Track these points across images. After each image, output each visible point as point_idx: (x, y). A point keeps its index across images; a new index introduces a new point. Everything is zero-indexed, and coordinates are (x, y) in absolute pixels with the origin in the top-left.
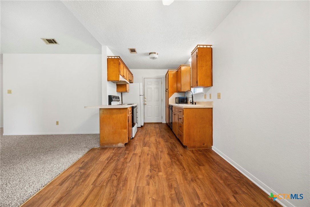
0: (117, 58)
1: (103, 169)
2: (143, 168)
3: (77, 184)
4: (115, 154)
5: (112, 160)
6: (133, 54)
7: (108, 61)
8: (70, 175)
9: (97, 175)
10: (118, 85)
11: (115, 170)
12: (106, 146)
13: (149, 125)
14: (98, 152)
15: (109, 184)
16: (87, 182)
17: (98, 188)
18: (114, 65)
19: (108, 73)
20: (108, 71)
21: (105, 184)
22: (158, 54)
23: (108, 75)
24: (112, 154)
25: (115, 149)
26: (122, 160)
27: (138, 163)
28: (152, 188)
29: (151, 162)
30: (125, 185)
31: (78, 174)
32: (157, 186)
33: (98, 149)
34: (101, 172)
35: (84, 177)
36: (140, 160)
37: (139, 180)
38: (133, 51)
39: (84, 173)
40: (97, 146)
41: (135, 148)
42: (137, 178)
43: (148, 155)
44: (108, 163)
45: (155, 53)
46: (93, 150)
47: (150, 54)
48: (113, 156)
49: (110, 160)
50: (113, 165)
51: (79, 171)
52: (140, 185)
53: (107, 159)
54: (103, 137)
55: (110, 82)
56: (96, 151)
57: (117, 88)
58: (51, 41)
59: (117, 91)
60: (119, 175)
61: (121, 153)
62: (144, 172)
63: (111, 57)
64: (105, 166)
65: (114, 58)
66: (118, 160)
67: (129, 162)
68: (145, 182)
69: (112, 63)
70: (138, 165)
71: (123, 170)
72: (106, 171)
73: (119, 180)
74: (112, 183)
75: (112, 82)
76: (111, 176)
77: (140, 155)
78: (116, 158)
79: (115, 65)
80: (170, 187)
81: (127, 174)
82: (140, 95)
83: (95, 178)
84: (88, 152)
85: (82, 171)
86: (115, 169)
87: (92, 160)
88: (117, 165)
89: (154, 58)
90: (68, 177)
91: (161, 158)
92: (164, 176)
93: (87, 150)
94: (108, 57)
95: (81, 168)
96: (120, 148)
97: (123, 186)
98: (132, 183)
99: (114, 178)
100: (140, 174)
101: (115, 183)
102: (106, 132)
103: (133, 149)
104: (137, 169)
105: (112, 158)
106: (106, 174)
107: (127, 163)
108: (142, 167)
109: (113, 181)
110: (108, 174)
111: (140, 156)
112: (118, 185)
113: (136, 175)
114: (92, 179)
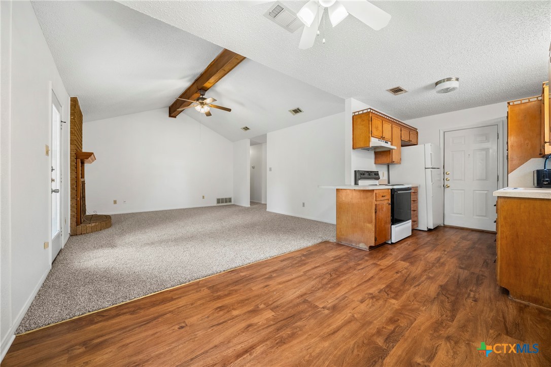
0: (367, 112)
1: (323, 264)
2: (372, 284)
3: (292, 266)
4: (348, 255)
5: (339, 260)
6: (400, 96)
7: (354, 120)
8: (292, 258)
9: (313, 266)
10: (376, 153)
11: (334, 270)
12: (343, 243)
13: (452, 232)
14: (330, 246)
15: (318, 279)
16: (301, 268)
17: (307, 277)
18: (362, 123)
19: (353, 138)
20: (353, 134)
21: (314, 277)
22: (457, 79)
23: (353, 141)
24: (344, 254)
25: (354, 249)
26: (352, 264)
27: (370, 275)
28: (363, 307)
29: (393, 282)
30: (333, 288)
31: (298, 259)
32: (371, 309)
33: (333, 243)
34: (319, 266)
35: (302, 263)
36: (377, 274)
37: (354, 293)
38: (397, 90)
39: (304, 260)
40: (333, 240)
41: (384, 257)
42: (353, 289)
43: (397, 273)
44: (332, 260)
45: (449, 79)
46: (326, 242)
47: (437, 84)
48: (344, 256)
49: (338, 259)
50: (336, 265)
51: (300, 257)
52: (351, 297)
53: (336, 257)
54: (340, 229)
55: (359, 149)
56: (328, 245)
57: (376, 158)
58: (297, 111)
59: (375, 163)
60: (334, 276)
61: (357, 256)
62: (370, 288)
63: (357, 113)
64: (327, 263)
65: (363, 113)
66: (347, 262)
67: (359, 270)
68: (360, 298)
69: (359, 120)
70: (369, 277)
71: (344, 273)
72: (324, 268)
73: (330, 281)
74: (322, 280)
75: (364, 149)
76: (326, 274)
77: (382, 268)
78: (346, 260)
79: (364, 122)
80: (392, 321)
81: (344, 280)
82: (426, 168)
83: (310, 268)
84: (321, 243)
85: (303, 258)
86: (336, 270)
87: (318, 252)
88: (340, 267)
89: (447, 90)
90: (289, 258)
91: (418, 285)
92: (396, 307)
93: (320, 240)
94: (354, 114)
95: (304, 255)
96: (360, 250)
97: (330, 288)
98: (341, 291)
99: (328, 277)
100: (363, 287)
101: (325, 281)
102: (343, 223)
103: (380, 257)
104: (363, 281)
105: (340, 258)
106: (323, 270)
107: (355, 269)
108: (371, 282)
109: (325, 278)
110: (324, 271)
111: (381, 270)
112: (327, 284)
113: (355, 285)
114: (307, 268)
